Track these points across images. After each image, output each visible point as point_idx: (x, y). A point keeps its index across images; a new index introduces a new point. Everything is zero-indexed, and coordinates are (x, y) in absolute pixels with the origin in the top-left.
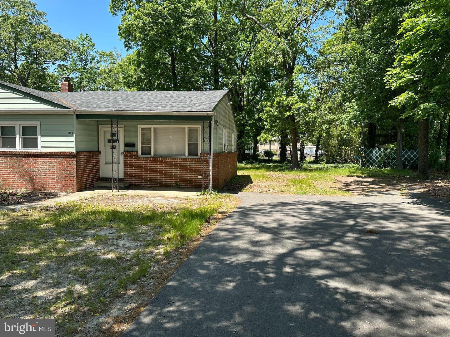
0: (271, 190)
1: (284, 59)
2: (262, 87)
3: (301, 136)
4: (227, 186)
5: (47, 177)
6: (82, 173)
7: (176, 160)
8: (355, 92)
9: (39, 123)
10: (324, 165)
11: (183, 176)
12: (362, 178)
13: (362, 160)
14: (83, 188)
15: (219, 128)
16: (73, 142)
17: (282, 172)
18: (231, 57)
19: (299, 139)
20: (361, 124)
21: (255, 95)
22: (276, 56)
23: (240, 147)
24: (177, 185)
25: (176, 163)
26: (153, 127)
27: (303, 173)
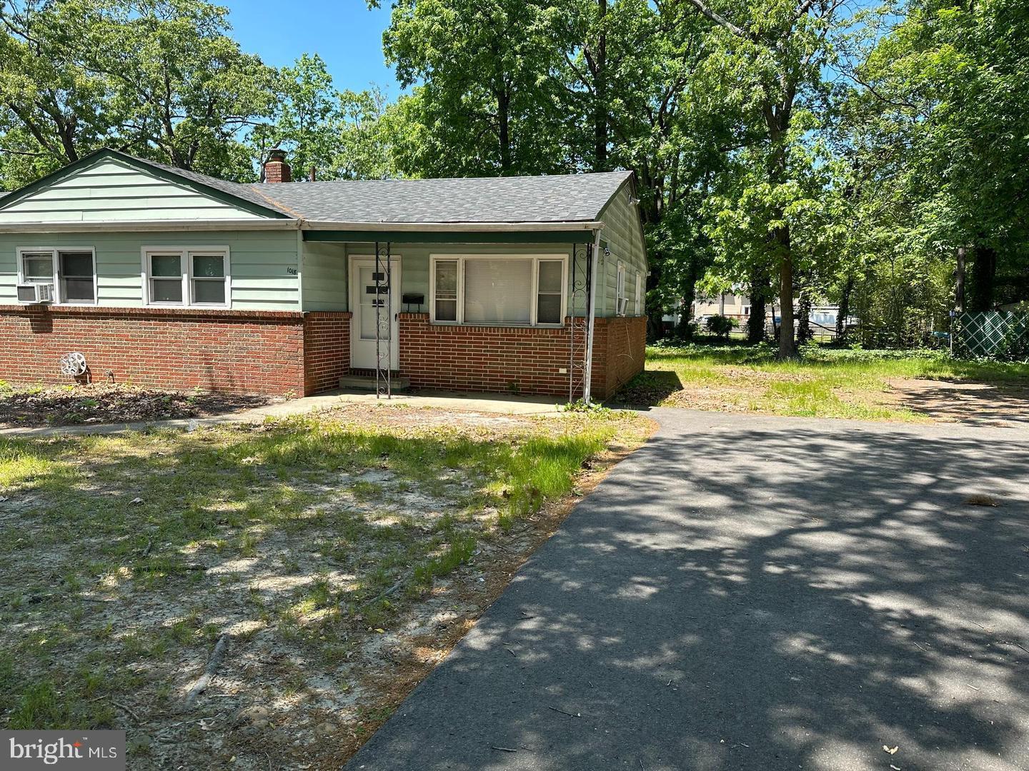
0: (729, 405)
1: (768, 93)
2: (710, 163)
3: (803, 280)
4: (623, 392)
5: (245, 365)
6: (315, 358)
7: (510, 331)
8: (945, 172)
9: (227, 248)
10: (857, 351)
11: (526, 369)
12: (956, 382)
13: (957, 339)
14: (318, 390)
15: (609, 260)
16: (297, 290)
17: (755, 367)
18: (639, 94)
19: (798, 288)
20: (957, 251)
21: (693, 181)
22: (748, 88)
23: (653, 306)
24: (512, 388)
25: (509, 340)
26: (461, 258)
27: (807, 370)
